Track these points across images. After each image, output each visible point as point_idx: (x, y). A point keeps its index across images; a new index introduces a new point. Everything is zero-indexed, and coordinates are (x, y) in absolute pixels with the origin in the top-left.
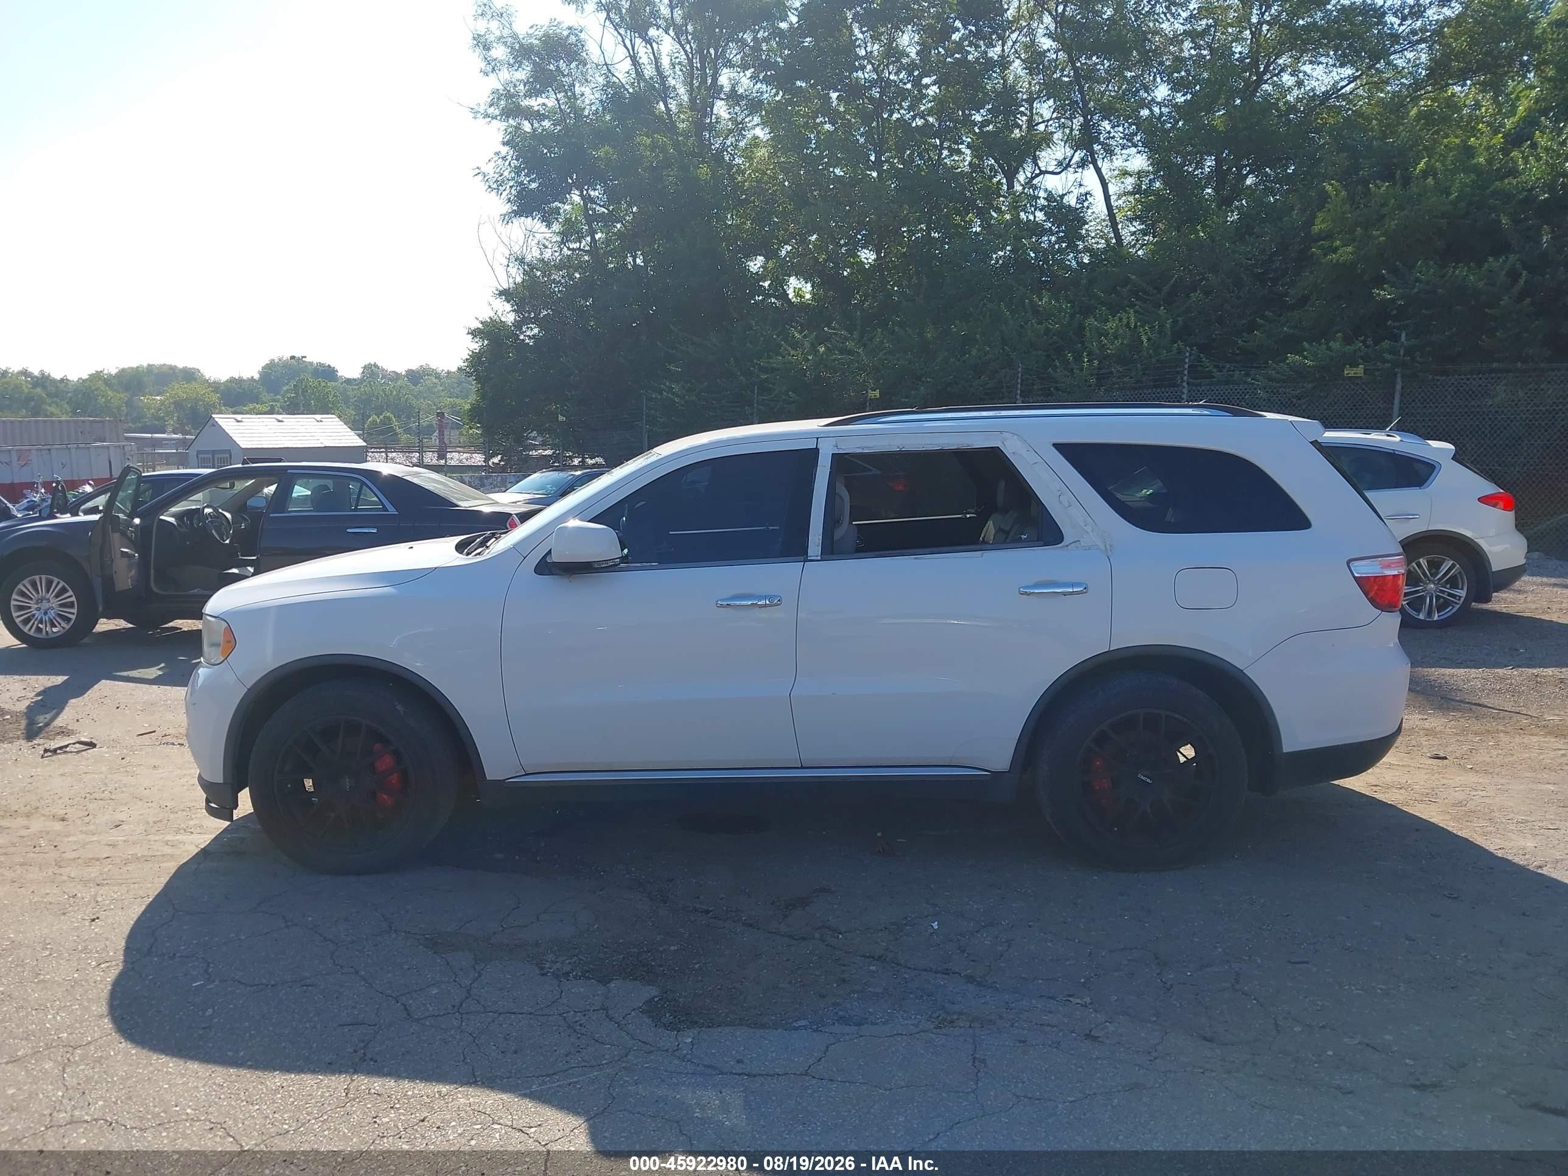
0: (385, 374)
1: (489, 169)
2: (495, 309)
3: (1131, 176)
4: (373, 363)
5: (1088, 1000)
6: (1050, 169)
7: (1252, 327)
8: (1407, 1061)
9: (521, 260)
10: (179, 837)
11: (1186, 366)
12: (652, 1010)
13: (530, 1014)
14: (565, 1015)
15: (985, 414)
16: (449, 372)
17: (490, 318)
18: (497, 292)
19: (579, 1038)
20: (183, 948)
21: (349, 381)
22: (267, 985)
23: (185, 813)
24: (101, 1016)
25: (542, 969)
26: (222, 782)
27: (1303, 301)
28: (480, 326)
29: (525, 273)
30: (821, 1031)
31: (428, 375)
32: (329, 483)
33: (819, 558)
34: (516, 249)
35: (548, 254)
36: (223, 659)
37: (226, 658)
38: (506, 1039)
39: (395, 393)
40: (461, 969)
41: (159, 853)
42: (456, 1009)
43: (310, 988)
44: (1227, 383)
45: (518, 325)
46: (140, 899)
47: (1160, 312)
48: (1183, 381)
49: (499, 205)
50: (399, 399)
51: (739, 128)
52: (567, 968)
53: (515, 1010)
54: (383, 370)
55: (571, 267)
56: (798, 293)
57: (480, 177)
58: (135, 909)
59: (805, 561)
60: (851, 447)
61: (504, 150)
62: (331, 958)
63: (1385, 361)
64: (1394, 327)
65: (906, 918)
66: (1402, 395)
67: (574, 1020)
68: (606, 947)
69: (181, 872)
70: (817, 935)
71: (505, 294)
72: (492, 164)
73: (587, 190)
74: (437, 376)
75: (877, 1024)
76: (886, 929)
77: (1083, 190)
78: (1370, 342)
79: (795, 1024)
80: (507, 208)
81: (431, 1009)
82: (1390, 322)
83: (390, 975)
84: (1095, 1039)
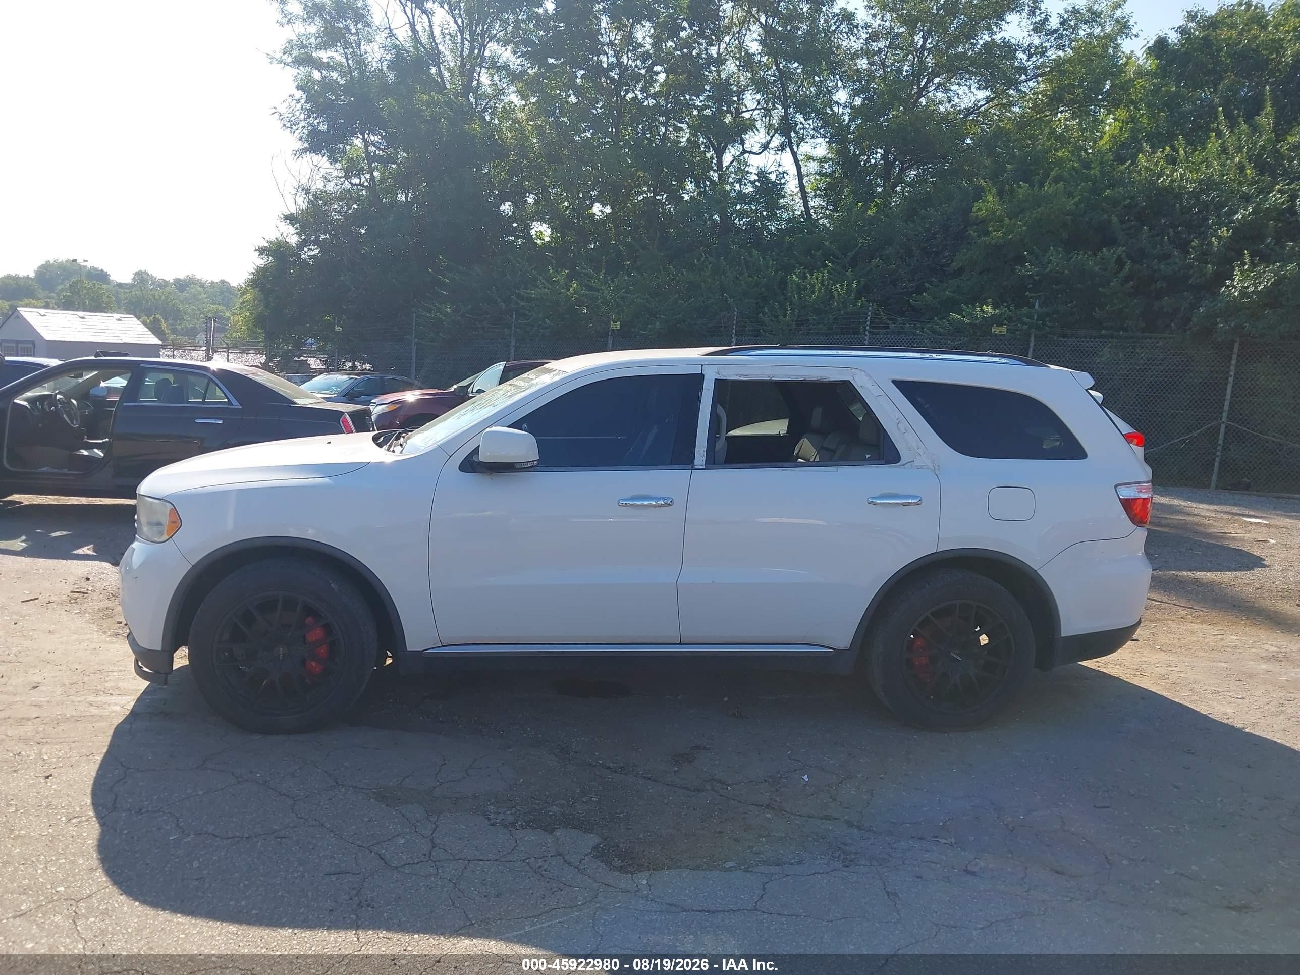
0: (154, 281)
1: (282, 109)
2: (281, 231)
3: (814, 160)
4: (143, 270)
5: (953, 840)
6: (754, 150)
7: (919, 290)
8: (1217, 887)
9: (307, 191)
10: (100, 699)
11: (869, 318)
12: (599, 853)
13: (496, 861)
14: (527, 861)
15: (841, 352)
16: (212, 283)
17: (276, 239)
18: (282, 216)
19: (548, 882)
20: (146, 803)
21: (120, 285)
22: (242, 837)
23: (97, 676)
24: (92, 870)
25: (489, 819)
26: (160, 649)
27: (959, 272)
28: (267, 245)
29: (310, 202)
30: (752, 871)
31: (194, 284)
32: (171, 377)
33: (704, 467)
34: (304, 181)
35: (331, 187)
36: (167, 538)
37: (171, 537)
38: (484, 884)
39: (163, 297)
40: (417, 821)
41: (88, 714)
42: (427, 857)
43: (284, 840)
44: (899, 333)
45: (301, 246)
46: (85, 757)
47: (847, 273)
48: (865, 330)
49: (292, 142)
50: (167, 304)
51: (499, 93)
52: (511, 819)
53: (481, 858)
54: (152, 277)
55: (351, 199)
56: (540, 235)
57: (277, 115)
58: (84, 767)
59: (692, 469)
60: (730, 374)
61: (299, 94)
62: (293, 812)
63: (1024, 323)
64: (1031, 297)
65: (779, 772)
66: (1034, 351)
67: (537, 866)
68: (537, 799)
69: (120, 732)
70: (709, 787)
71: (291, 219)
72: (286, 104)
73: (368, 134)
74: (202, 285)
75: (792, 864)
76: (765, 781)
77: (781, 169)
78: (1012, 308)
79: (724, 865)
80: (299, 145)
81: (404, 857)
82: (1027, 293)
83: (354, 827)
84: (973, 873)
